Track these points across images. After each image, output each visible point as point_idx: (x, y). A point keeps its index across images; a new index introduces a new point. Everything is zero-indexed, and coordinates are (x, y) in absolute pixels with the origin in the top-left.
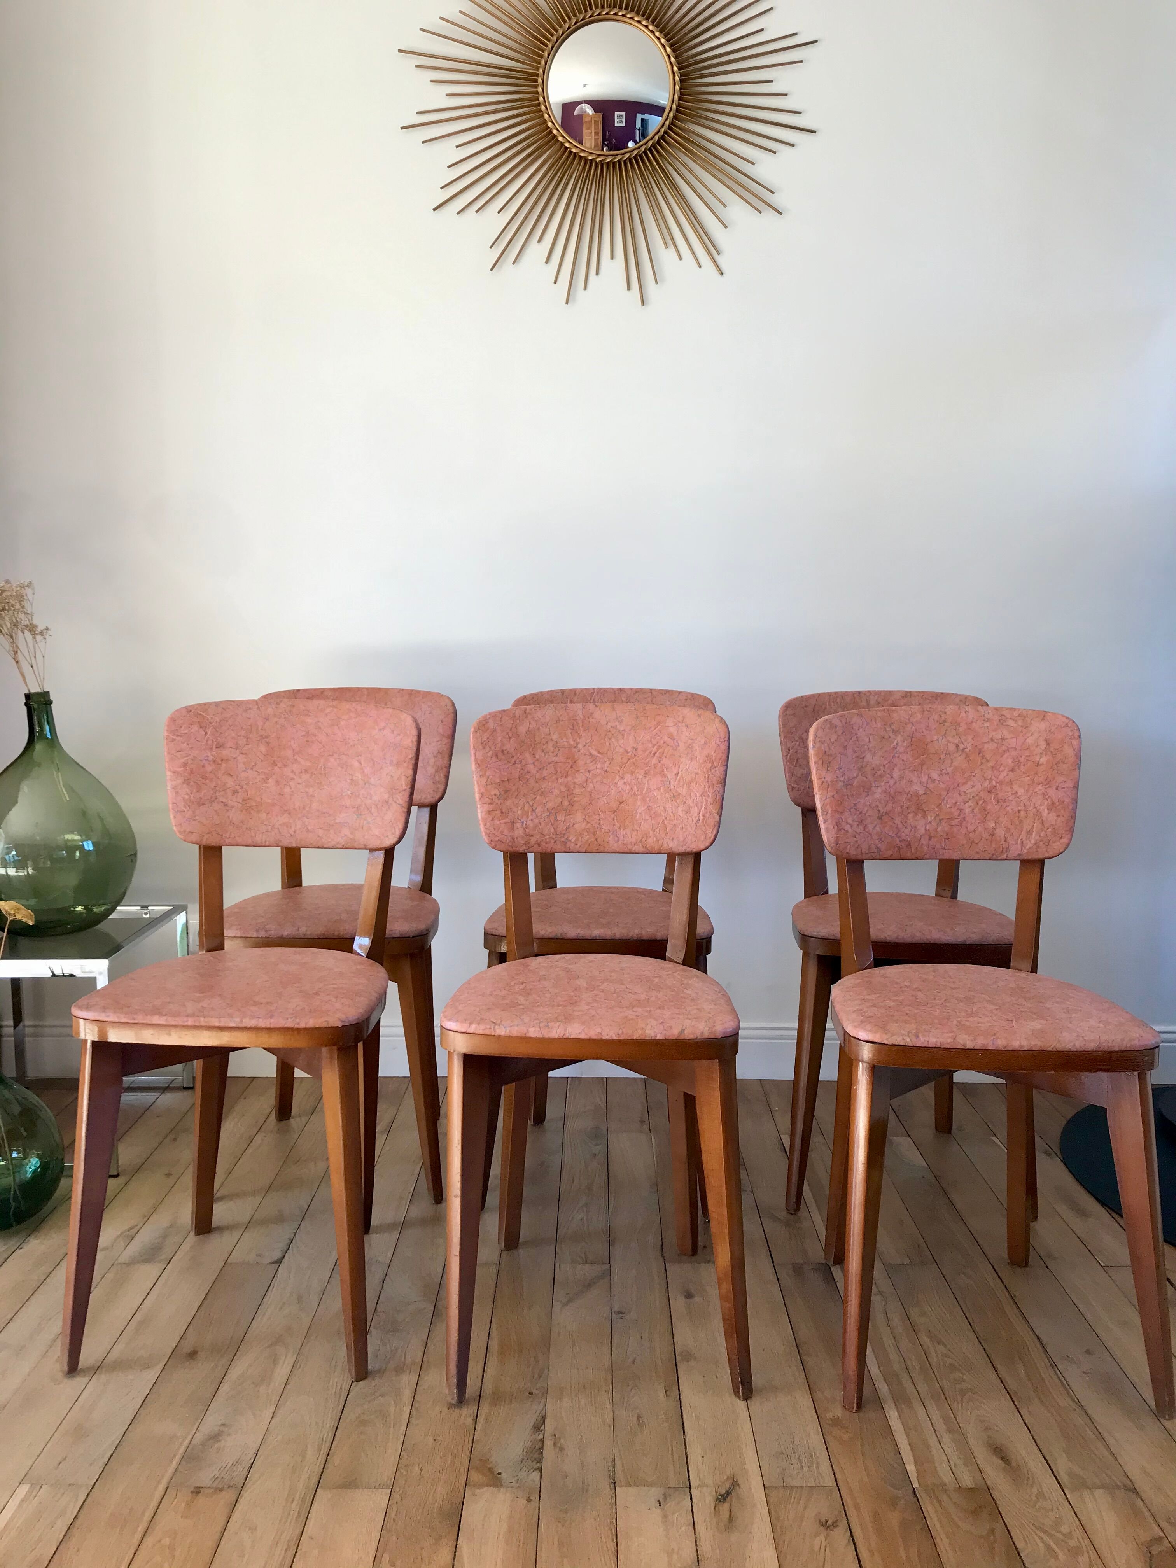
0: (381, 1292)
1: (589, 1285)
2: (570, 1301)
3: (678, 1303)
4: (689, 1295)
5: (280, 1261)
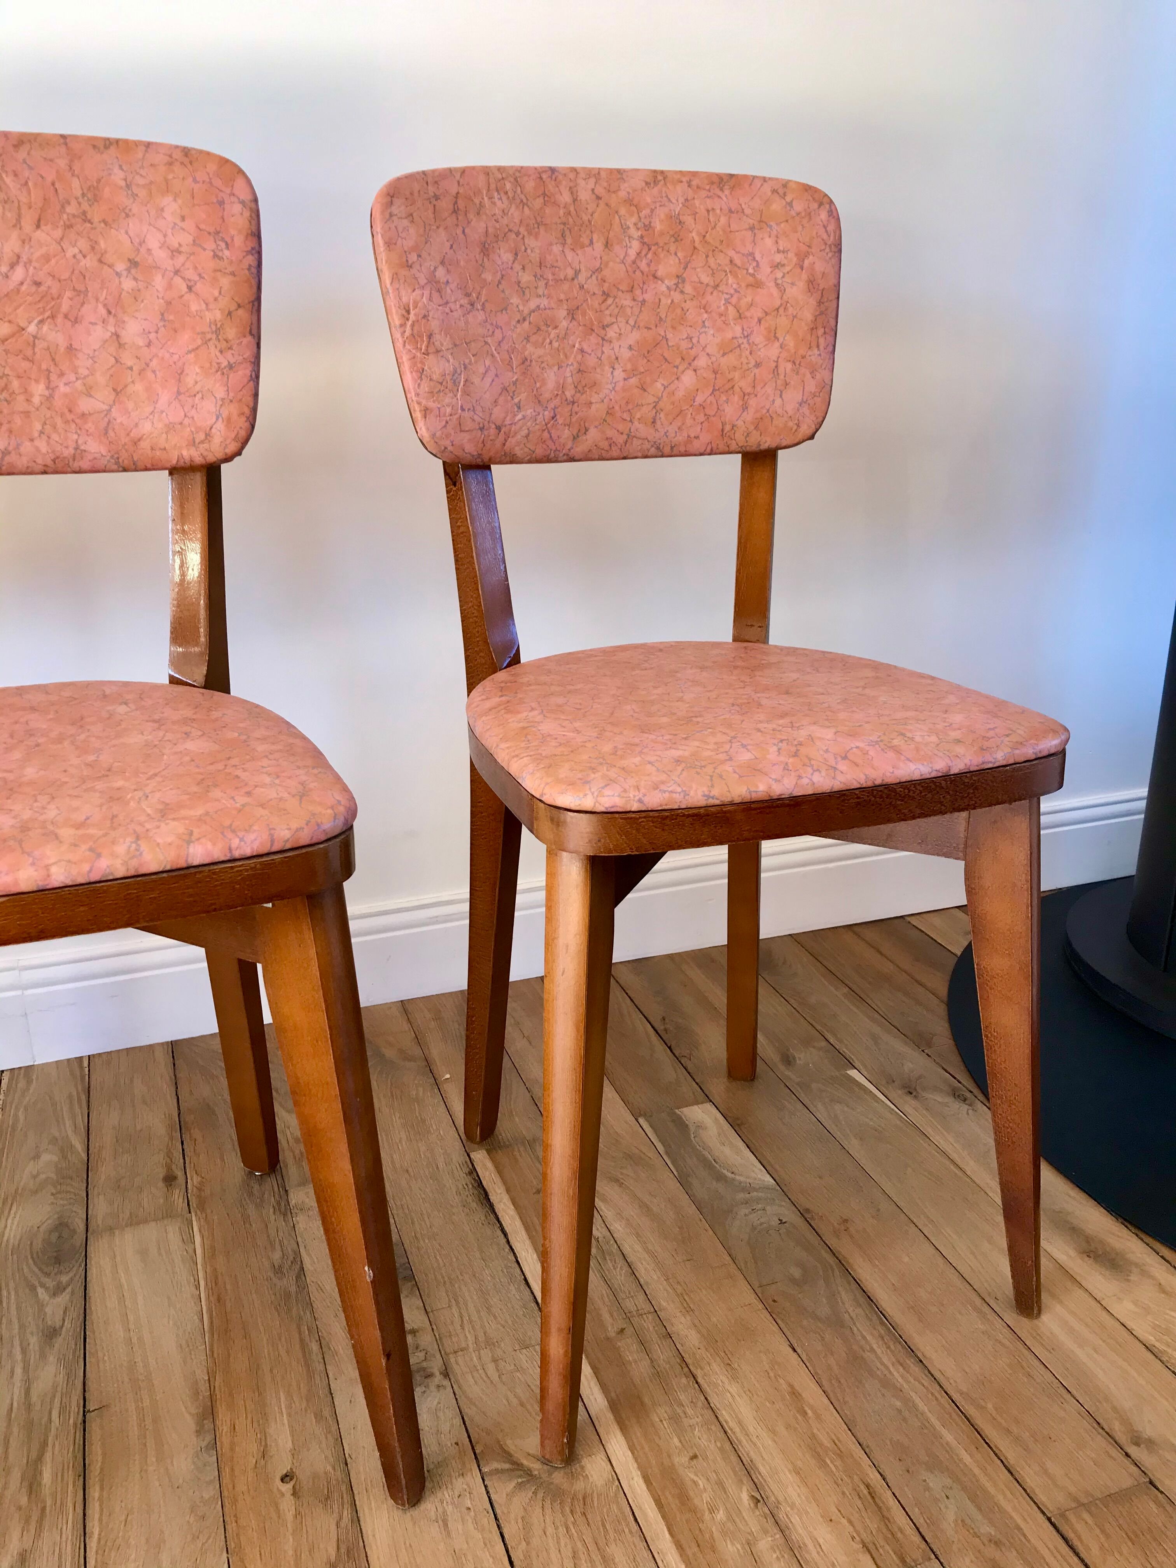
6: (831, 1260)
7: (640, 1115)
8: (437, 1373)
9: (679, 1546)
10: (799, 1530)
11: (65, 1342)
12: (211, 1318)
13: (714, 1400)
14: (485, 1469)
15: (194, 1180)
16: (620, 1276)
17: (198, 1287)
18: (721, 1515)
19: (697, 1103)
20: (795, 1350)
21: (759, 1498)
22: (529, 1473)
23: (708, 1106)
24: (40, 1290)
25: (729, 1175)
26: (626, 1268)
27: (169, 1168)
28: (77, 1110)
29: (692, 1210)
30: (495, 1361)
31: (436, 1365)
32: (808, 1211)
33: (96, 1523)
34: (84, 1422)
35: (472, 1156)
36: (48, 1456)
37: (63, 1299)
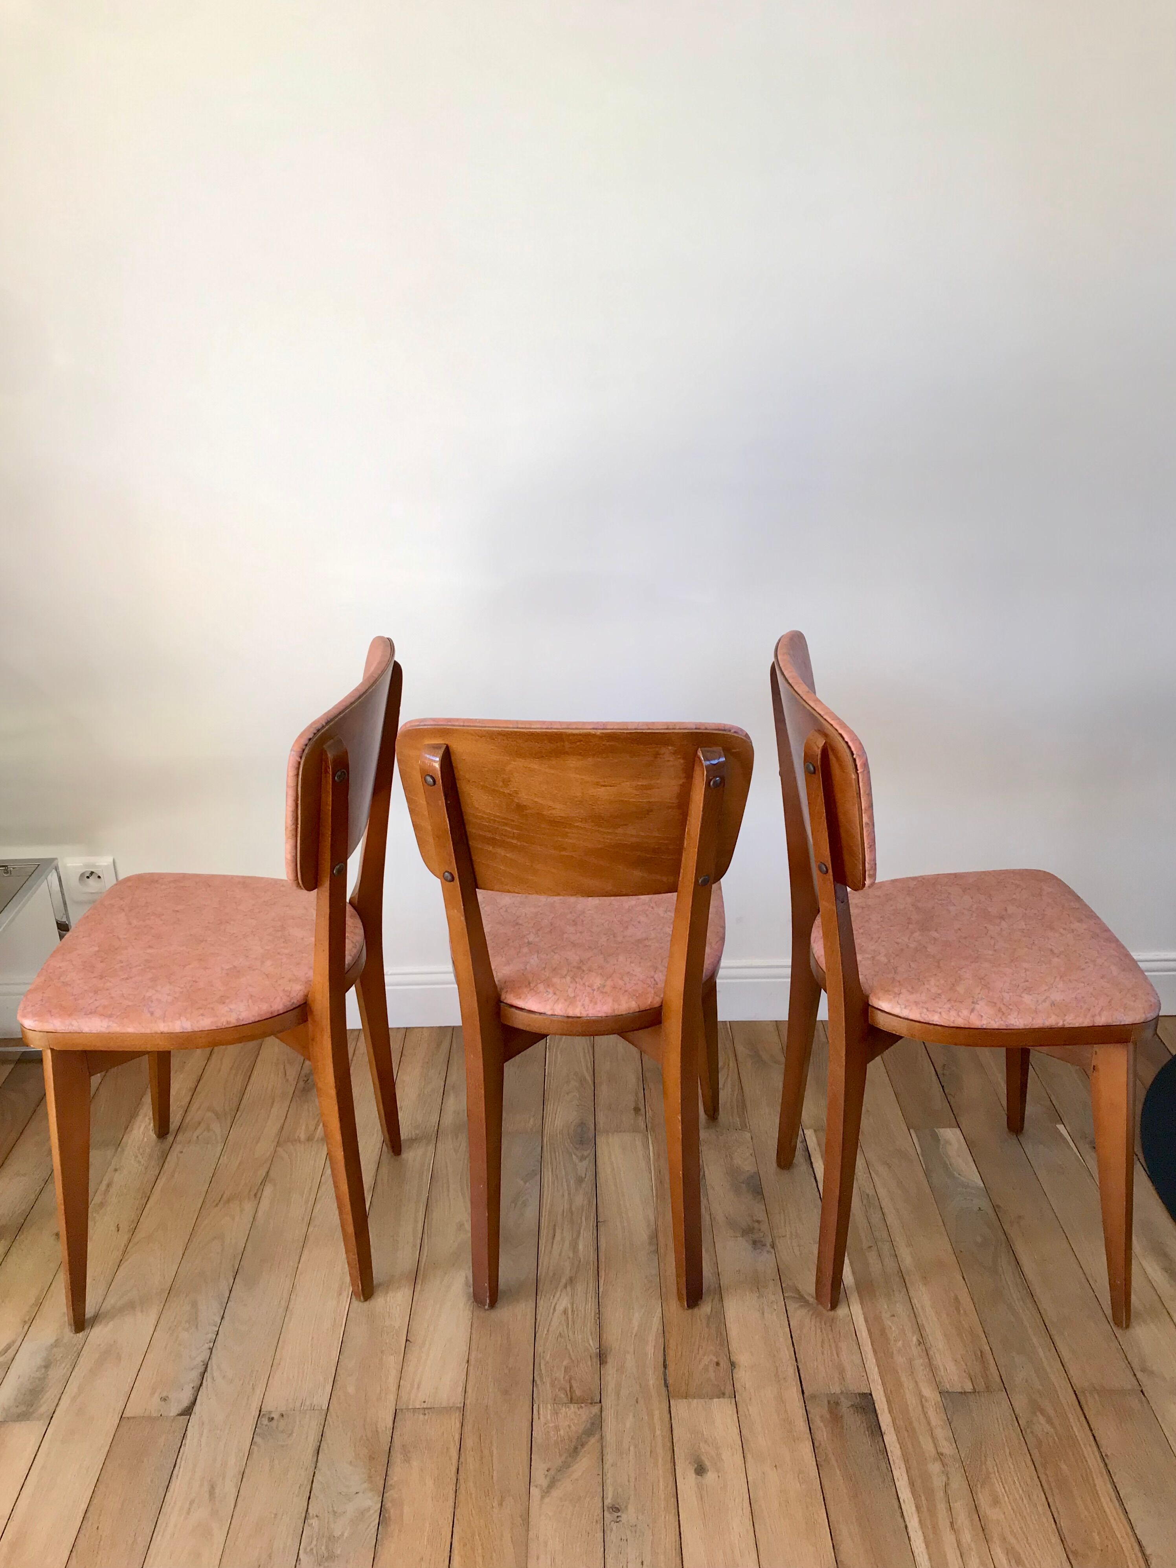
0: (315, 1472)
1: (575, 1452)
2: (553, 1484)
3: (687, 1481)
4: (700, 1470)
5: (188, 1411)
6: (1003, 1237)
7: (912, 1128)
8: (768, 1245)
9: (875, 1351)
10: (938, 1360)
11: (587, 1185)
12: (657, 1190)
13: (912, 1293)
14: (786, 1295)
15: (649, 1113)
16: (876, 1218)
17: (651, 1173)
18: (900, 1343)
19: (950, 1126)
20: (964, 1279)
21: (922, 1342)
22: (807, 1302)
23: (958, 1131)
24: (574, 1156)
25: (956, 1175)
26: (880, 1215)
27: (637, 1103)
28: (588, 1058)
29: (928, 1191)
30: (799, 1246)
31: (768, 1241)
32: (998, 1206)
33: (603, 1272)
34: (597, 1226)
35: (805, 1132)
36: (581, 1238)
37: (585, 1163)
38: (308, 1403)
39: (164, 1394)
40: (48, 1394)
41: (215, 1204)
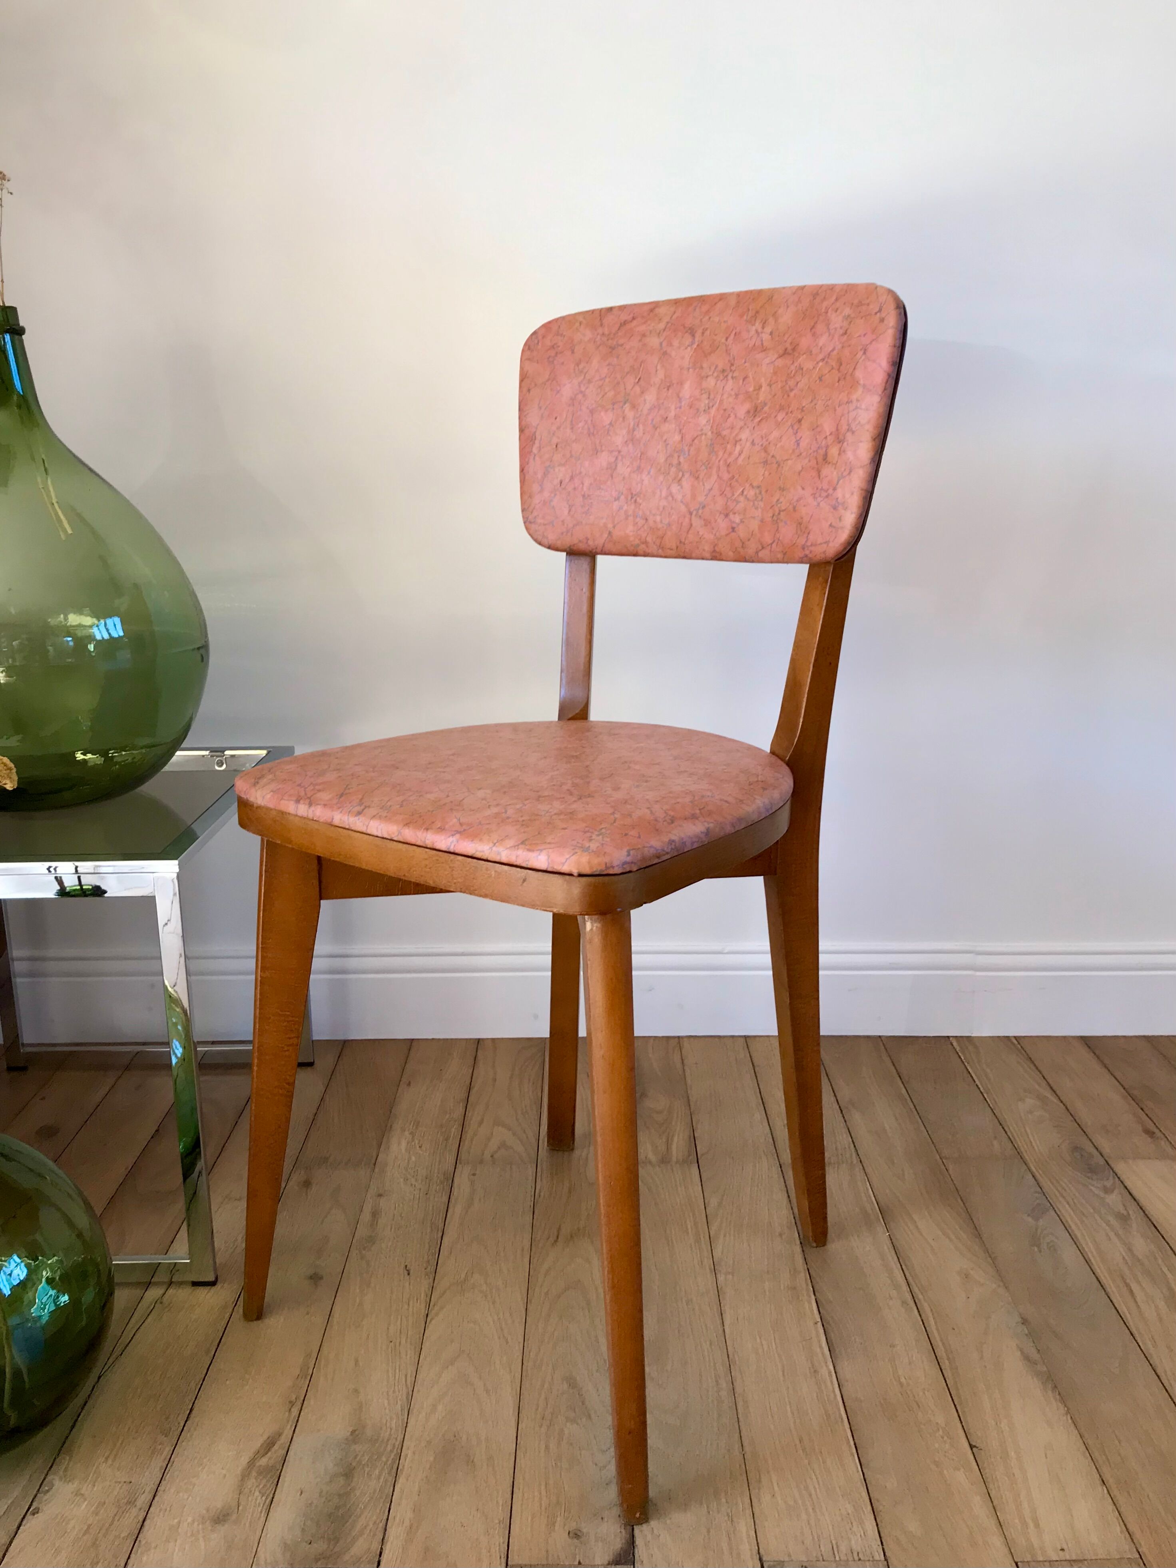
11: (1140, 1225)
24: (1091, 1187)
27: (1143, 1125)
37: (1116, 1197)
38: (843, 1548)
39: (573, 1526)
40: (362, 1522)
41: (552, 1240)
